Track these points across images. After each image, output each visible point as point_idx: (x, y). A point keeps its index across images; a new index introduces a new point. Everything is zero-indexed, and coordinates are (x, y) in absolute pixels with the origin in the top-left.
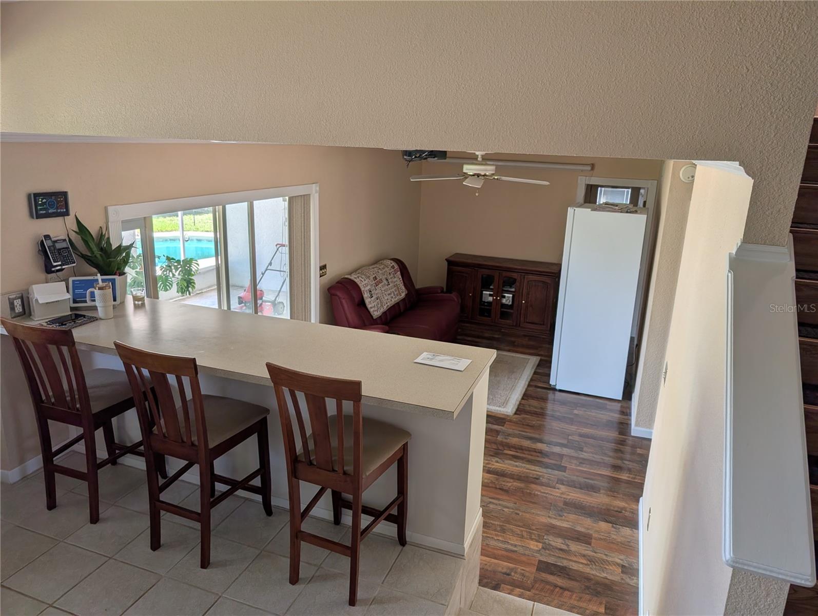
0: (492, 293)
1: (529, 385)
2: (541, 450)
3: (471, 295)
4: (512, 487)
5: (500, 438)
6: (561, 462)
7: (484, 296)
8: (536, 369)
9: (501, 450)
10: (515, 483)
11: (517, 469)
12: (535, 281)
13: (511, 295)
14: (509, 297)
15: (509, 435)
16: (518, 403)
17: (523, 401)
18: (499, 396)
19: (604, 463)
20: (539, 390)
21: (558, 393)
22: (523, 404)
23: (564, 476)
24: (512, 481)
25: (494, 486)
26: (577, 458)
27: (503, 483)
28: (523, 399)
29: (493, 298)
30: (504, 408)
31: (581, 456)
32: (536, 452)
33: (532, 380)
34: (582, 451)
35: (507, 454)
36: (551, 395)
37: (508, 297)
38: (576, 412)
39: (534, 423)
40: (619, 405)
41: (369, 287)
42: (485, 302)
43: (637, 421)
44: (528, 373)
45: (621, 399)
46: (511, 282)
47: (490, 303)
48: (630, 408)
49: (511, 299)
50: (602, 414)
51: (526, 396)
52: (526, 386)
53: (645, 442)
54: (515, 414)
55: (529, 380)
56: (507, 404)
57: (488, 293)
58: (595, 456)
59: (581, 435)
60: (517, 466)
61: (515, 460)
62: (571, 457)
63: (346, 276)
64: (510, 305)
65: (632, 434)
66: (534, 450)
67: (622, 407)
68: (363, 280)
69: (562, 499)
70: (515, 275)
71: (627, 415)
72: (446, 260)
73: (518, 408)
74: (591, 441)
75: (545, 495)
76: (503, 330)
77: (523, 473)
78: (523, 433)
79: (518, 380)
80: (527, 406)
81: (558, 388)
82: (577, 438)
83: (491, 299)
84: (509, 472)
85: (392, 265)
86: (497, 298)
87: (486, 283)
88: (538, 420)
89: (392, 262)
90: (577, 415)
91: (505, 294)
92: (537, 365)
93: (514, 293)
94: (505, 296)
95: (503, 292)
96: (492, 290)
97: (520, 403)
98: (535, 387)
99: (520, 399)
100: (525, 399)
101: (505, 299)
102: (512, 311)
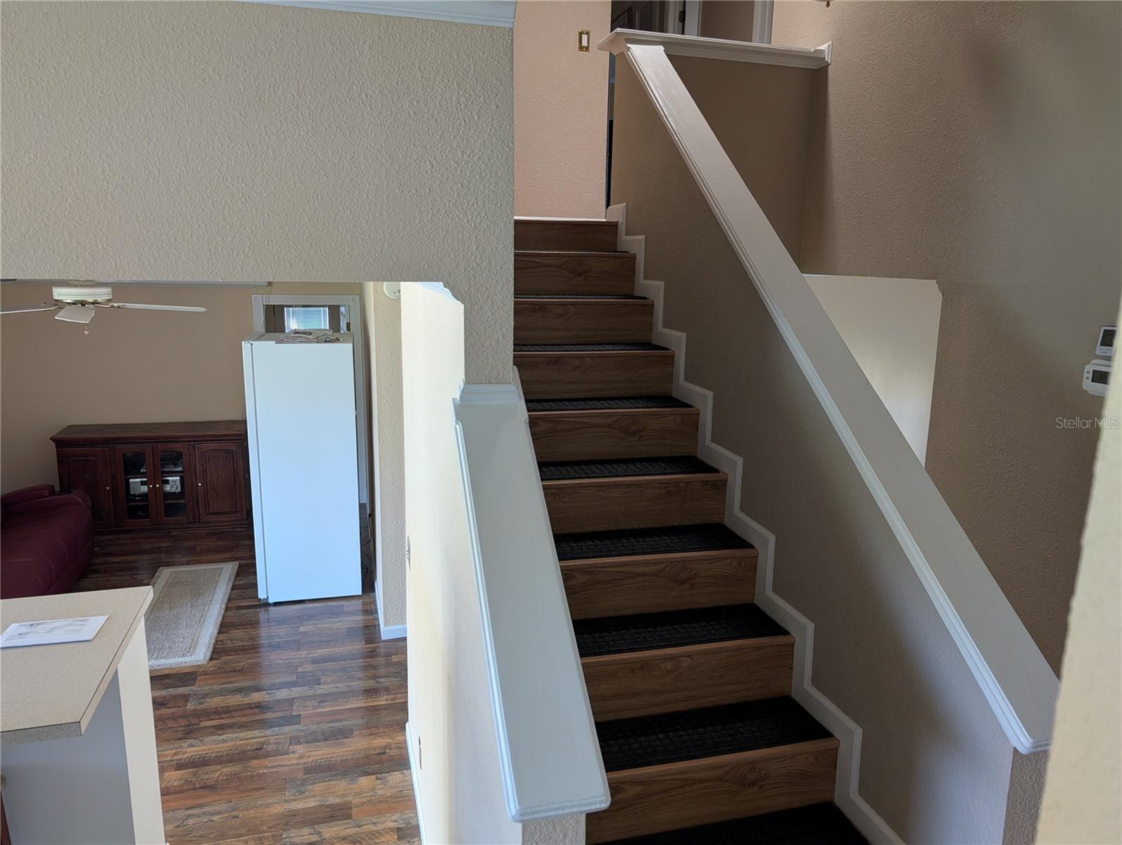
0: (145, 479)
1: (227, 609)
2: (259, 703)
3: (108, 488)
4: (220, 778)
5: (190, 706)
6: (292, 710)
7: (131, 484)
8: (234, 581)
9: (194, 724)
10: (225, 770)
11: (225, 745)
12: (212, 450)
13: (178, 478)
14: (176, 481)
15: (205, 696)
16: (213, 641)
17: (221, 635)
18: (181, 640)
19: (352, 691)
20: (243, 611)
21: (272, 609)
22: (221, 641)
23: (298, 730)
24: (219, 767)
25: (190, 787)
26: (314, 697)
27: (207, 776)
28: (220, 632)
29: (149, 487)
30: (191, 655)
31: (320, 692)
32: (251, 708)
33: (229, 600)
34: (319, 684)
35: (205, 728)
36: (262, 615)
37: (172, 481)
38: (302, 629)
39: (243, 663)
40: (361, 601)
42: (135, 496)
43: (385, 619)
44: (223, 590)
45: (361, 594)
46: (176, 458)
47: (144, 496)
48: (374, 602)
49: (178, 484)
50: (339, 622)
51: (224, 627)
52: (223, 612)
53: (400, 644)
54: (211, 659)
55: (226, 601)
56: (195, 648)
57: (139, 480)
58: (338, 685)
59: (314, 662)
60: (224, 741)
61: (220, 732)
62: (304, 698)
64: (179, 493)
65: (383, 639)
66: (247, 706)
67: (364, 604)
69: (301, 766)
70: (178, 447)
71: (372, 614)
72: (51, 439)
73: (214, 648)
74: (330, 665)
75: (275, 770)
76: (172, 534)
77: (235, 749)
78: (228, 686)
79: (209, 605)
80: (229, 642)
81: (271, 601)
82: (308, 667)
83: (144, 489)
84: (213, 755)
86: (154, 486)
87: (132, 467)
88: (248, 659)
90: (304, 633)
91: (168, 478)
92: (235, 575)
93: (181, 474)
94: (168, 480)
95: (164, 475)
96: (144, 475)
97: (216, 641)
98: (237, 609)
99: (216, 634)
100: (225, 632)
101: (168, 486)
102: (183, 501)
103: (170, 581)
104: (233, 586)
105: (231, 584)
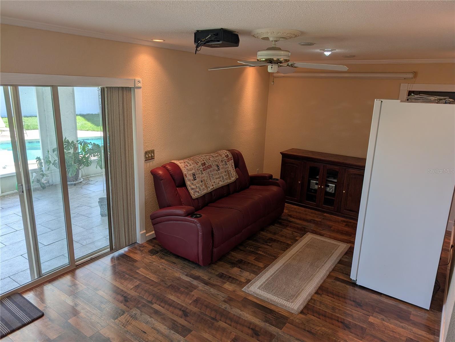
0: (318, 182)
1: (329, 276)
3: (300, 182)
7: (311, 183)
8: (342, 257)
13: (334, 185)
14: (333, 187)
16: (310, 298)
17: (316, 295)
18: (293, 287)
20: (338, 283)
21: (358, 290)
22: (314, 300)
28: (317, 293)
29: (318, 186)
30: (292, 302)
33: (334, 270)
37: (331, 186)
38: (371, 319)
39: (318, 328)
40: (427, 315)
41: (193, 171)
42: (312, 189)
44: (333, 262)
45: (428, 309)
46: (334, 174)
47: (315, 191)
48: (439, 322)
49: (334, 188)
50: (402, 327)
51: (321, 290)
52: (325, 277)
54: (302, 312)
55: (331, 270)
56: (296, 298)
57: (315, 182)
63: (173, 161)
64: (333, 193)
68: (188, 165)
70: (336, 168)
72: (281, 153)
73: (308, 304)
79: (320, 268)
80: (318, 304)
81: (358, 283)
83: (316, 187)
85: (226, 154)
86: (321, 187)
87: (314, 173)
88: (324, 326)
89: (227, 152)
90: (371, 324)
91: (329, 184)
92: (345, 253)
93: (336, 184)
94: (329, 185)
95: (328, 182)
96: (317, 180)
97: (311, 299)
98: (334, 279)
99: (313, 293)
100: (319, 294)
101: (328, 188)
102: (334, 198)
103: (308, 243)
104: (340, 260)
105: (339, 258)
